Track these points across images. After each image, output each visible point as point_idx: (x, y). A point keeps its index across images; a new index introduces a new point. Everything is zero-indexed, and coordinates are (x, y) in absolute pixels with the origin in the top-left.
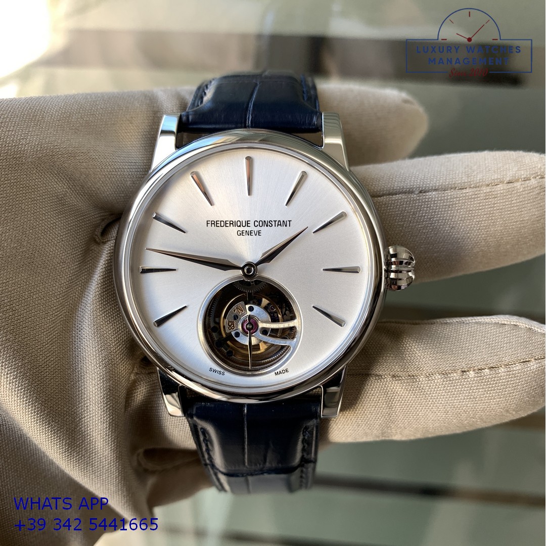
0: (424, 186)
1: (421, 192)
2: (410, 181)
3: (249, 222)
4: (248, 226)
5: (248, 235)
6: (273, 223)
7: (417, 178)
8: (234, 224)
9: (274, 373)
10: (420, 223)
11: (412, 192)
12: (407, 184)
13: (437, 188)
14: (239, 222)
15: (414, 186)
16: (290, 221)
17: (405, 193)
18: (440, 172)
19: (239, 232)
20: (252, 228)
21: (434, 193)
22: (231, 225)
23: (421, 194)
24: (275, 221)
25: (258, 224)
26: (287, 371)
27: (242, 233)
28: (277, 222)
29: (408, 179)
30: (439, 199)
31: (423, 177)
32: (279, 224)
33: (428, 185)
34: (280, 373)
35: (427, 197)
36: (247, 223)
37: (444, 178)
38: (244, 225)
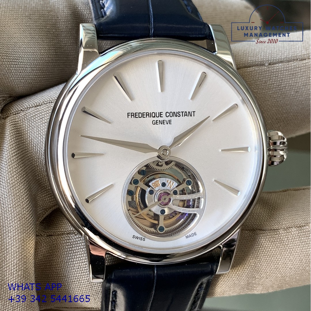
0: (272, 59)
1: (270, 64)
2: (261, 55)
3: (161, 113)
4: (161, 117)
5: (161, 124)
6: (181, 114)
7: (266, 53)
8: (150, 115)
9: (185, 236)
10: (271, 90)
11: (263, 65)
12: (258, 58)
13: (282, 60)
14: (153, 114)
15: (264, 60)
16: (194, 112)
17: (257, 65)
18: (284, 47)
19: (154, 122)
20: (164, 118)
21: (280, 64)
22: (148, 116)
23: (270, 66)
24: (182, 112)
25: (169, 114)
26: (195, 234)
27: (157, 122)
28: (184, 113)
29: (259, 54)
30: (285, 69)
31: (270, 52)
32: (186, 114)
33: (275, 58)
34: (190, 236)
35: (275, 68)
36: (160, 114)
37: (288, 52)
38: (158, 116)
